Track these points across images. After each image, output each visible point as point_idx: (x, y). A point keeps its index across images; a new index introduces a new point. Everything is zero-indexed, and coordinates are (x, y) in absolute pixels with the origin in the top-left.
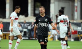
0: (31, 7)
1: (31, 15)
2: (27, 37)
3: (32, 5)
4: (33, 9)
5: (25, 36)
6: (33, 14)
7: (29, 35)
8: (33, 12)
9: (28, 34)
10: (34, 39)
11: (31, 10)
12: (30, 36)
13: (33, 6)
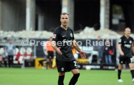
0: (106, 14)
1: (105, 27)
2: (98, 65)
3: (106, 10)
4: (108, 16)
5: (95, 63)
6: (108, 26)
7: (101, 62)
8: (108, 21)
9: (100, 60)
10: (110, 68)
11: (105, 18)
12: (103, 64)
13: (108, 12)
